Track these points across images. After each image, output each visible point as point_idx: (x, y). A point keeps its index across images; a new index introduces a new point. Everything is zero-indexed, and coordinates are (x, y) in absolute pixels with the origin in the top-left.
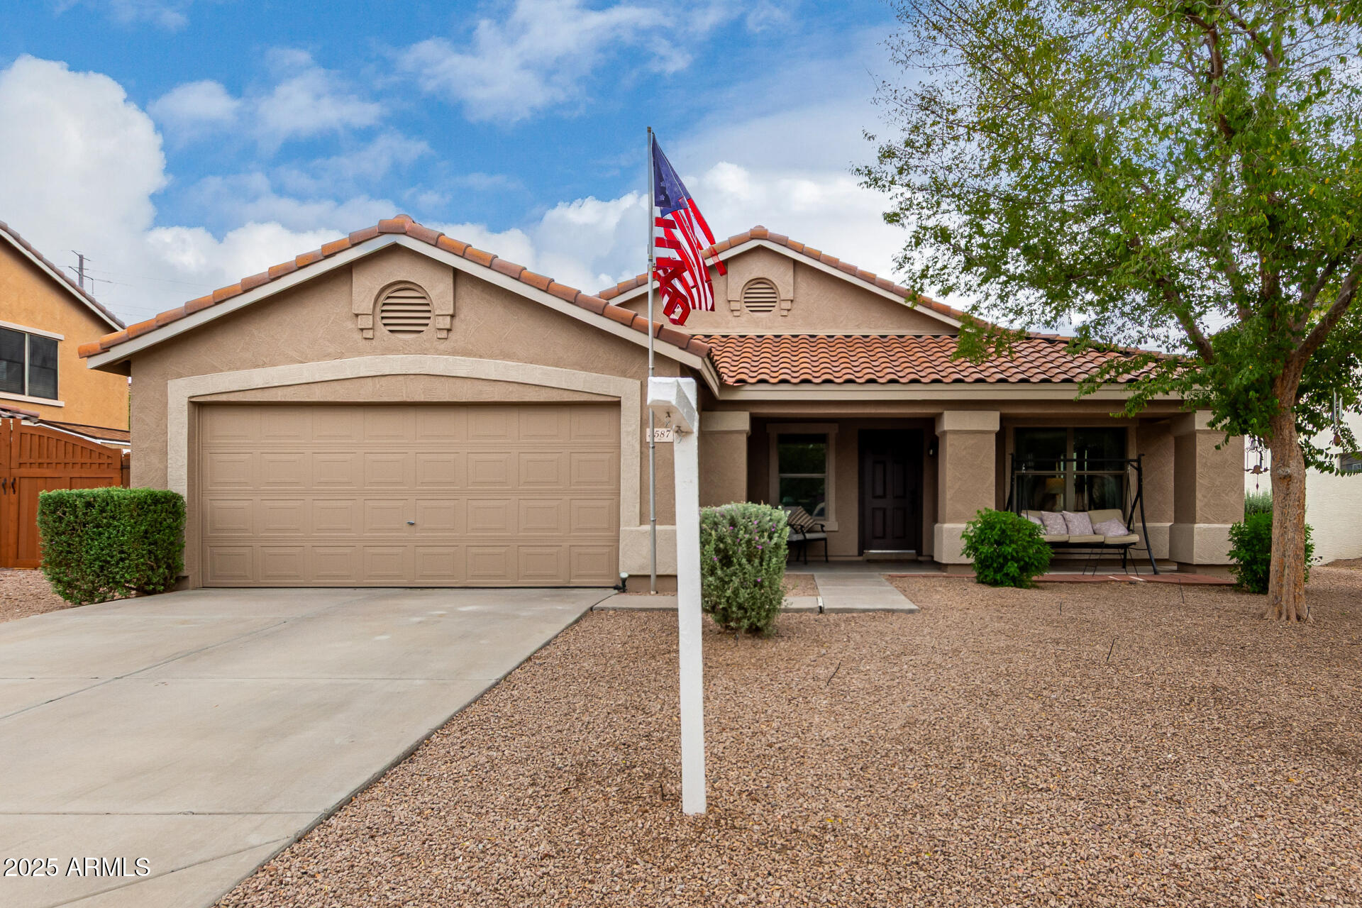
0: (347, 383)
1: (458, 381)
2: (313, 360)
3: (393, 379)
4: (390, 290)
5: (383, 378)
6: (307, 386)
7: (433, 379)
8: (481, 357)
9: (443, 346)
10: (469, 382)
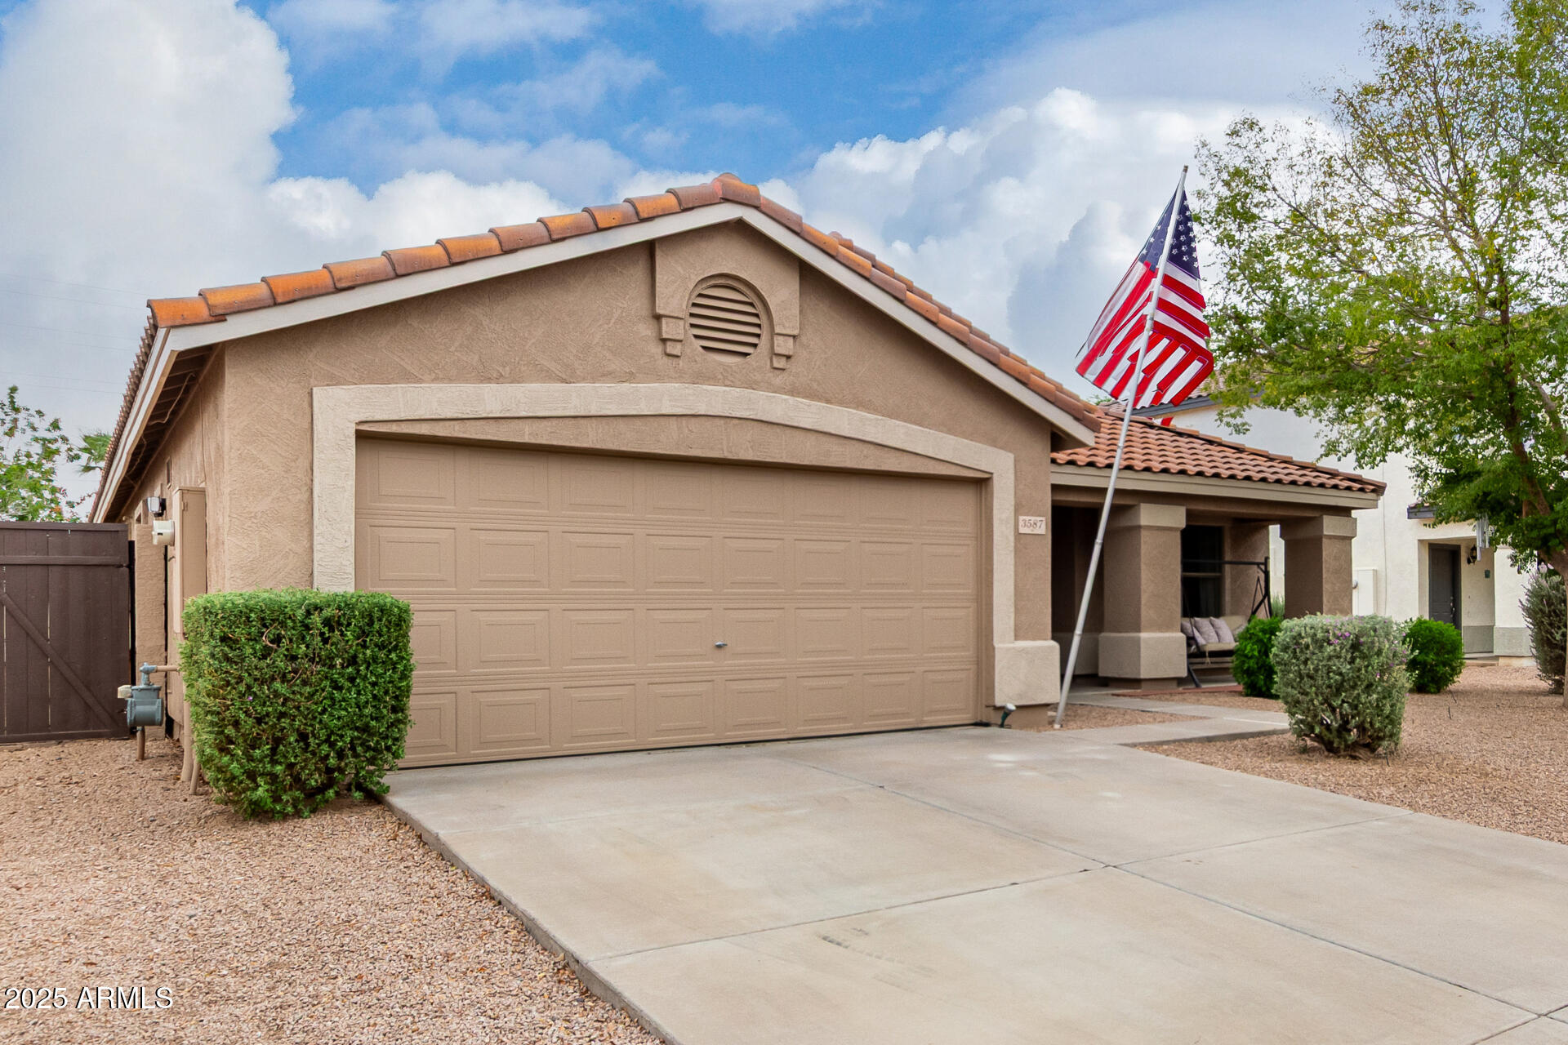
0: (638, 422)
1: (797, 433)
2: (584, 380)
3: (708, 423)
4: (704, 286)
5: (693, 420)
6: (573, 421)
7: (765, 428)
8: (828, 401)
9: (778, 380)
10: (812, 437)
